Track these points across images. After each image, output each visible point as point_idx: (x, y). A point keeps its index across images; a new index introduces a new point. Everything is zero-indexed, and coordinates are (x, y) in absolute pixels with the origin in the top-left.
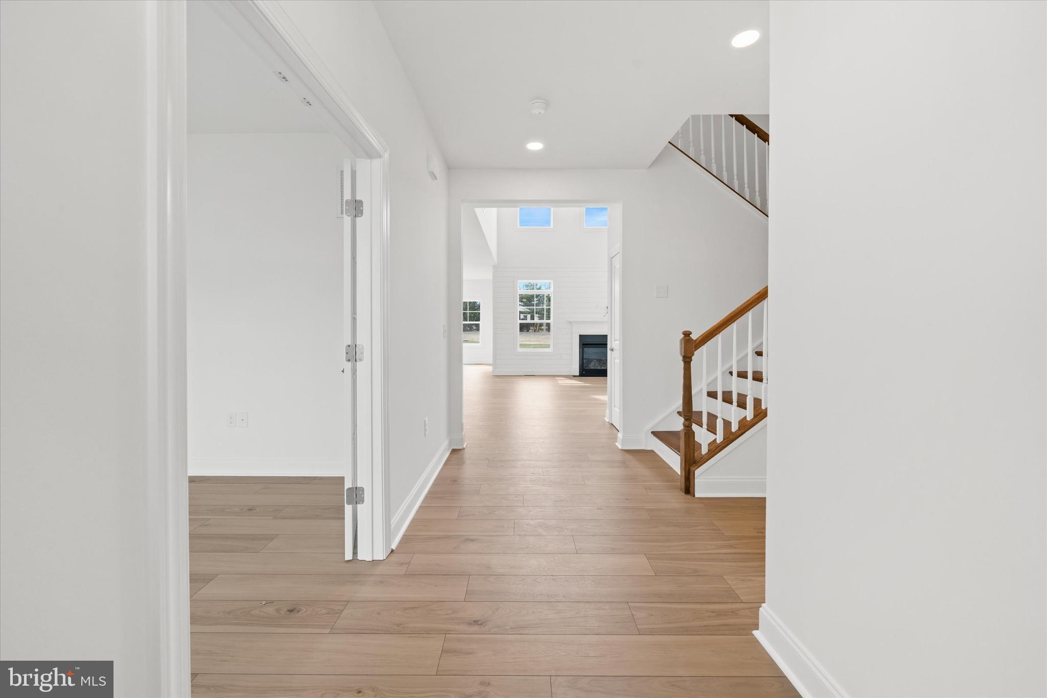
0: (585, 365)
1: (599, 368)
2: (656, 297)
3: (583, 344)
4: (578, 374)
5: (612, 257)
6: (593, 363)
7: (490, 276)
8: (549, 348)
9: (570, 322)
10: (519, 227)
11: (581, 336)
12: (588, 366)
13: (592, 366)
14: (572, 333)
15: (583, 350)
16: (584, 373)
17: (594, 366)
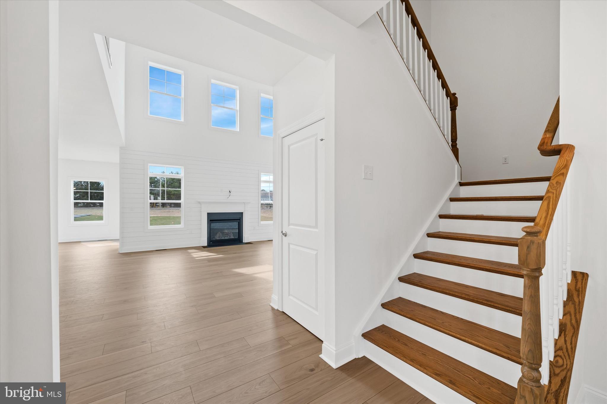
0: (212, 237)
1: (223, 238)
2: (364, 179)
3: (211, 220)
4: (206, 245)
5: (283, 136)
6: (218, 235)
7: (116, 158)
8: (180, 224)
9: (199, 203)
10: (149, 115)
11: (209, 214)
12: (215, 238)
13: (217, 237)
14: (201, 212)
15: (210, 225)
16: (211, 244)
17: (219, 237)
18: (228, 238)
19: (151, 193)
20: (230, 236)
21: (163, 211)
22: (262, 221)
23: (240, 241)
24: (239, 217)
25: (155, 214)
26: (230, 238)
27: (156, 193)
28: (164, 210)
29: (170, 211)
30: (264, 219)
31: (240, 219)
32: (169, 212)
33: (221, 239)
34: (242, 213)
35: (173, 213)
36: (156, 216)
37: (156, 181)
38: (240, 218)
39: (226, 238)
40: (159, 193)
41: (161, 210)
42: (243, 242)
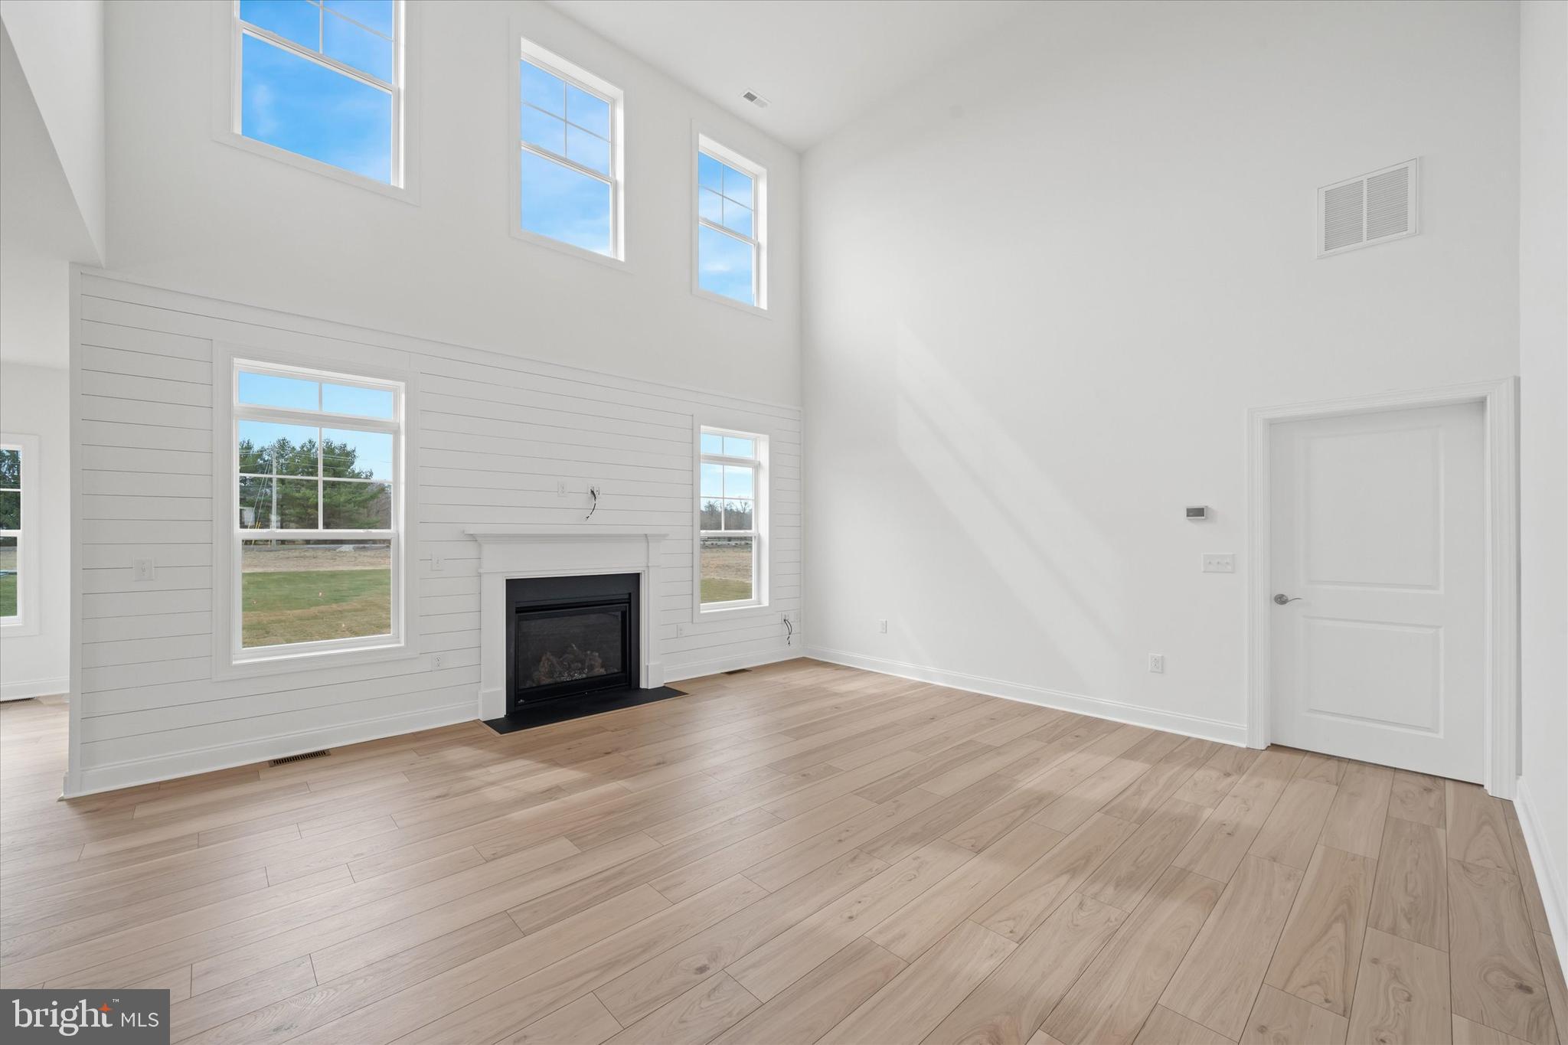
1: (566, 678)
3: (519, 611)
4: (501, 712)
6: (544, 667)
8: (387, 631)
9: (473, 538)
11: (512, 584)
12: (532, 679)
13: (543, 676)
14: (480, 575)
16: (522, 704)
17: (551, 673)
18: (584, 676)
19: (243, 501)
20: (591, 668)
21: (281, 556)
22: (704, 600)
23: (630, 685)
24: (627, 592)
25: (256, 566)
26: (590, 675)
27: (259, 502)
28: (286, 552)
29: (307, 554)
30: (713, 591)
31: (630, 598)
32: (304, 557)
33: (558, 680)
34: (637, 576)
35: (314, 560)
36: (260, 573)
37: (261, 465)
38: (630, 594)
39: (577, 676)
40: (271, 502)
41: (276, 554)
42: (643, 685)
